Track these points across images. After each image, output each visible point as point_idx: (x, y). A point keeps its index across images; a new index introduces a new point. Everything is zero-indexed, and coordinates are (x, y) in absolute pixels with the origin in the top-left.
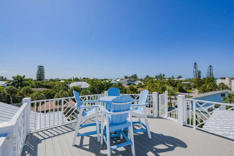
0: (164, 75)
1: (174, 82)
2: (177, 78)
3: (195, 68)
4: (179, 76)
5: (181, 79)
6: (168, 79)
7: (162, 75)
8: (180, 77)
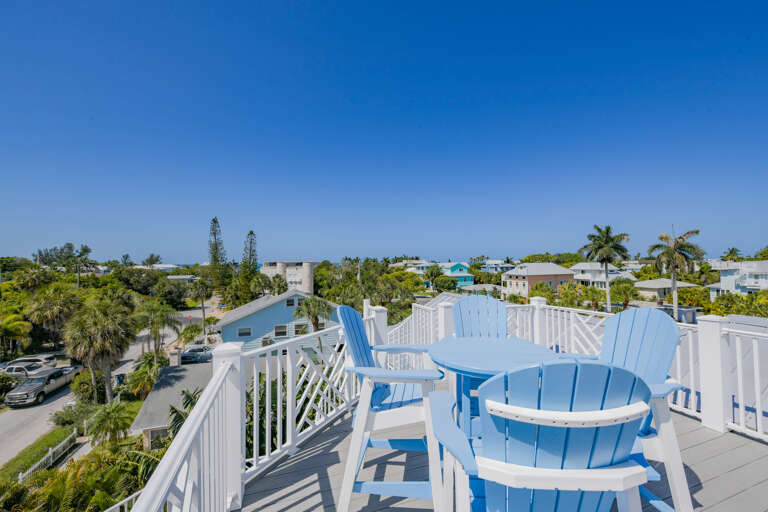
0: (86, 250)
1: (140, 276)
2: (144, 264)
3: (215, 234)
4: (152, 256)
5: (157, 266)
6: (105, 268)
7: (77, 248)
8: (153, 260)
